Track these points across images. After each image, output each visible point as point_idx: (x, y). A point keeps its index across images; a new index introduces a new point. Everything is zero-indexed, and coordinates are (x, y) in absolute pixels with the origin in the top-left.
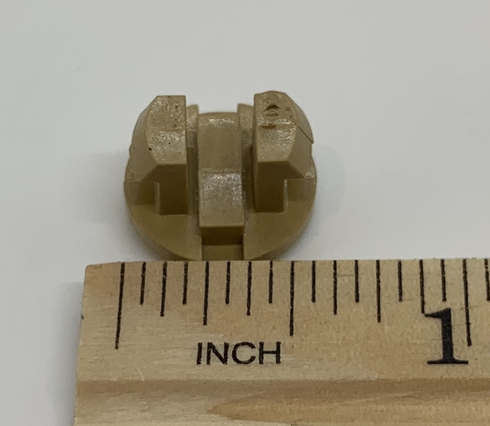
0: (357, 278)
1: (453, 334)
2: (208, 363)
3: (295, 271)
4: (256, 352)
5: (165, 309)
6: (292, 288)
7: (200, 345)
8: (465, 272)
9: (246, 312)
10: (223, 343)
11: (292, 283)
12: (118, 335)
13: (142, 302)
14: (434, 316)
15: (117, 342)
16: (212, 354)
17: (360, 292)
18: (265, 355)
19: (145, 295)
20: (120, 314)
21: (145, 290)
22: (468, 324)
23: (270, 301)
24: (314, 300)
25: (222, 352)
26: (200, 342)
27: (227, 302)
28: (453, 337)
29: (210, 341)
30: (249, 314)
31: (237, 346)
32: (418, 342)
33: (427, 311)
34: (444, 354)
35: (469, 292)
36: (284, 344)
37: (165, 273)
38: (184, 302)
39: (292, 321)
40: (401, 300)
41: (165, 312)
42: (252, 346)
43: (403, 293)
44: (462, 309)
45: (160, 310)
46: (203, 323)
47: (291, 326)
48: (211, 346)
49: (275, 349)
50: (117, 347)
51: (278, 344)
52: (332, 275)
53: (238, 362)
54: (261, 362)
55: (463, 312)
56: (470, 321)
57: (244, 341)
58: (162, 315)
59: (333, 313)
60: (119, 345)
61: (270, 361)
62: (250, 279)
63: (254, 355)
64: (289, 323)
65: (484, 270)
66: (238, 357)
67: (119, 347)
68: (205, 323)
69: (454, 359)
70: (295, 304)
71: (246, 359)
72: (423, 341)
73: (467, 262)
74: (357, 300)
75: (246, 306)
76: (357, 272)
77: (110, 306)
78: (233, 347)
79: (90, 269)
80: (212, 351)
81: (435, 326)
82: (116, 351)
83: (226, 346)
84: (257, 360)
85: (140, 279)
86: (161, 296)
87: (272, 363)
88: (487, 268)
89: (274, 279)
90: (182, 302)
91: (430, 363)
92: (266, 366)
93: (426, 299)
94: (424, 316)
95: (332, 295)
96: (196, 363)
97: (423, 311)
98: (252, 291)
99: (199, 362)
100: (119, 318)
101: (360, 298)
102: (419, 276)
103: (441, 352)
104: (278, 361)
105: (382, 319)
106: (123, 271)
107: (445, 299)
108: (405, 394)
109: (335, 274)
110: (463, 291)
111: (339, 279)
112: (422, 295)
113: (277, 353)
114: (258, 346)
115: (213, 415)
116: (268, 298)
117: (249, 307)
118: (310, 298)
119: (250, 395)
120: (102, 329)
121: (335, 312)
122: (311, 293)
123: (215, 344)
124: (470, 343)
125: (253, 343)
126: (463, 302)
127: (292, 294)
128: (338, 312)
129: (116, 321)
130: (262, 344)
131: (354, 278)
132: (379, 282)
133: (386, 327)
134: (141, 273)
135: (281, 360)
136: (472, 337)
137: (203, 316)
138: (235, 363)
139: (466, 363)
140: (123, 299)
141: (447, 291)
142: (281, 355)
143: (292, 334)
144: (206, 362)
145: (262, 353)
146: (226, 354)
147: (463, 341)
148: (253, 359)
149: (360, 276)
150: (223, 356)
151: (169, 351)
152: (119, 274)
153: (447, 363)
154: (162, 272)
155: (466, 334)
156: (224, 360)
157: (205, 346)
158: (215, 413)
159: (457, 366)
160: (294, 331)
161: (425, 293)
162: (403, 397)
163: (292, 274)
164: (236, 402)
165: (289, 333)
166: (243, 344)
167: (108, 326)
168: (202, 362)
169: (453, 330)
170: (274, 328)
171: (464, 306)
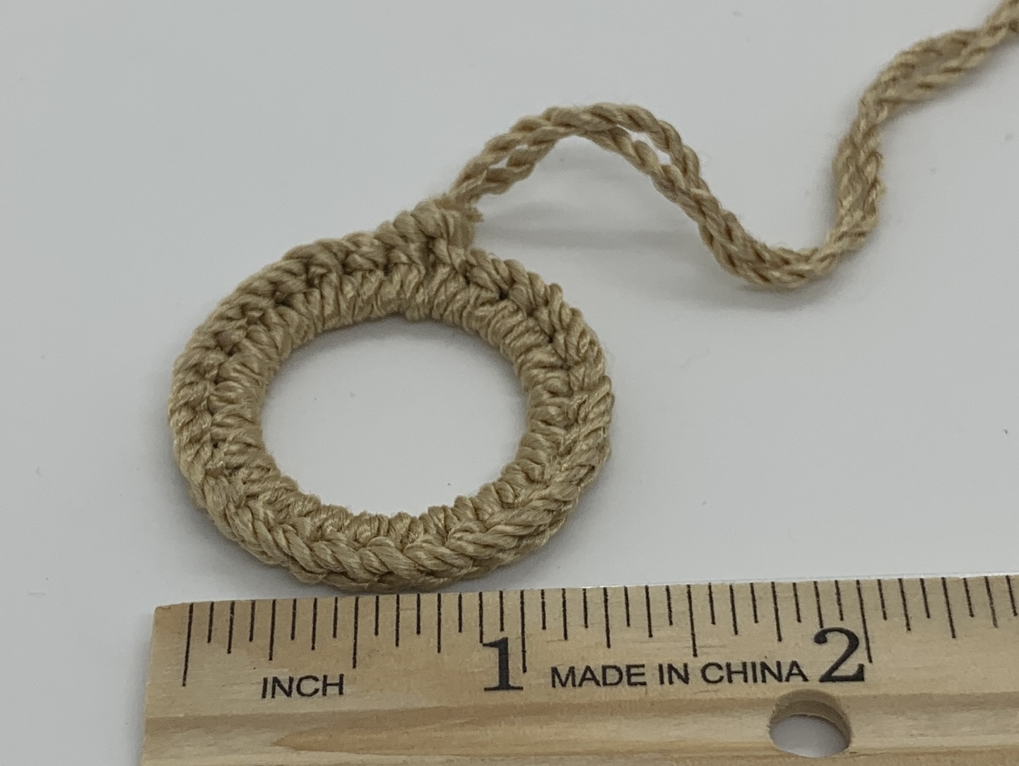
0: (418, 611)
1: (510, 662)
2: (273, 697)
3: (359, 606)
4: (320, 685)
5: (232, 646)
6: (356, 623)
7: (265, 681)
8: (522, 603)
9: (311, 646)
10: (288, 677)
11: (356, 618)
12: (185, 673)
13: (209, 640)
14: (491, 645)
15: (185, 679)
16: (277, 688)
17: (421, 624)
18: (328, 688)
19: (213, 634)
20: (187, 652)
21: (213, 628)
22: (524, 652)
23: (335, 636)
24: (377, 633)
25: (286, 686)
26: (265, 677)
27: (293, 638)
28: (509, 664)
29: (275, 676)
30: (313, 648)
31: (301, 680)
32: (476, 670)
33: (485, 641)
34: (500, 682)
35: (526, 620)
36: (347, 676)
37: (232, 613)
38: (251, 639)
39: (355, 654)
40: (460, 630)
41: (232, 650)
42: (316, 679)
43: (463, 625)
44: (518, 638)
45: (227, 648)
46: (268, 658)
47: (355, 659)
48: (276, 680)
49: (338, 682)
50: (184, 685)
51: (341, 677)
52: (395, 608)
53: (303, 695)
54: (324, 694)
55: (520, 641)
56: (526, 648)
57: (308, 674)
58: (229, 652)
59: (394, 644)
60: (186, 682)
61: (333, 692)
62: (315, 615)
63: (318, 688)
64: (352, 656)
65: (541, 600)
66: (303, 691)
67: (187, 685)
68: (271, 659)
69: (509, 685)
70: (358, 638)
71: (310, 691)
72: (481, 669)
73: (524, 593)
74: (418, 632)
75: (311, 641)
76: (419, 606)
77: (179, 646)
78: (298, 680)
79: (160, 610)
80: (277, 685)
81: (492, 655)
82: (183, 688)
83: (291, 680)
84: (320, 693)
85: (208, 618)
86: (228, 634)
87: (335, 695)
88: (543, 598)
89: (339, 616)
90: (248, 639)
91: (486, 689)
92: (329, 698)
93: (484, 630)
94: (481, 645)
95: (395, 628)
96: (260, 696)
97: (481, 641)
98: (317, 626)
99: (264, 696)
100: (187, 657)
101: (421, 630)
102: (478, 608)
103: (497, 678)
104: (341, 693)
105: (442, 650)
106: (191, 611)
107: (502, 629)
108: (463, 721)
109: (398, 608)
110: (520, 620)
111: (401, 612)
112: (481, 625)
113: (340, 685)
114: (321, 678)
115: (278, 747)
116: (332, 633)
117: (314, 642)
118: (374, 631)
119: (314, 726)
120: (169, 668)
121: (397, 645)
122: (374, 627)
123: (280, 678)
124: (525, 671)
125: (317, 676)
126: (520, 631)
127: (356, 628)
128: (400, 644)
129: (184, 659)
130: (325, 677)
131: (416, 612)
132: (439, 614)
133: (446, 657)
134: (209, 613)
135: (344, 691)
136: (527, 665)
137: (268, 651)
138: (299, 696)
139: (521, 688)
140: (191, 638)
141: (505, 622)
142: (344, 687)
143: (354, 667)
144: (271, 696)
145: (325, 685)
146: (290, 687)
147: (518, 668)
148: (316, 691)
149: (421, 609)
150: (287, 688)
151: (235, 687)
152: (188, 615)
153: (503, 689)
154: (229, 612)
155: (522, 662)
156: (289, 694)
157: (270, 681)
158: (281, 746)
159: (512, 693)
160: (357, 665)
161: (484, 623)
162: (461, 724)
163: (357, 609)
164: (301, 733)
165: (352, 666)
166: (307, 678)
167: (176, 665)
168: (267, 696)
169: (510, 659)
170: (338, 661)
171: (520, 635)
